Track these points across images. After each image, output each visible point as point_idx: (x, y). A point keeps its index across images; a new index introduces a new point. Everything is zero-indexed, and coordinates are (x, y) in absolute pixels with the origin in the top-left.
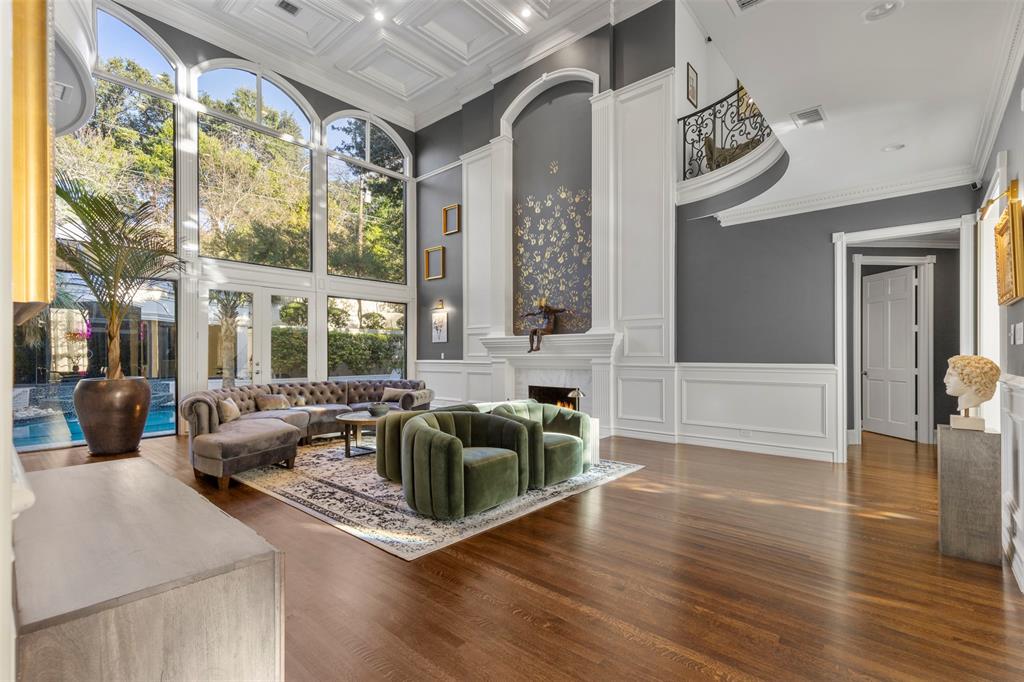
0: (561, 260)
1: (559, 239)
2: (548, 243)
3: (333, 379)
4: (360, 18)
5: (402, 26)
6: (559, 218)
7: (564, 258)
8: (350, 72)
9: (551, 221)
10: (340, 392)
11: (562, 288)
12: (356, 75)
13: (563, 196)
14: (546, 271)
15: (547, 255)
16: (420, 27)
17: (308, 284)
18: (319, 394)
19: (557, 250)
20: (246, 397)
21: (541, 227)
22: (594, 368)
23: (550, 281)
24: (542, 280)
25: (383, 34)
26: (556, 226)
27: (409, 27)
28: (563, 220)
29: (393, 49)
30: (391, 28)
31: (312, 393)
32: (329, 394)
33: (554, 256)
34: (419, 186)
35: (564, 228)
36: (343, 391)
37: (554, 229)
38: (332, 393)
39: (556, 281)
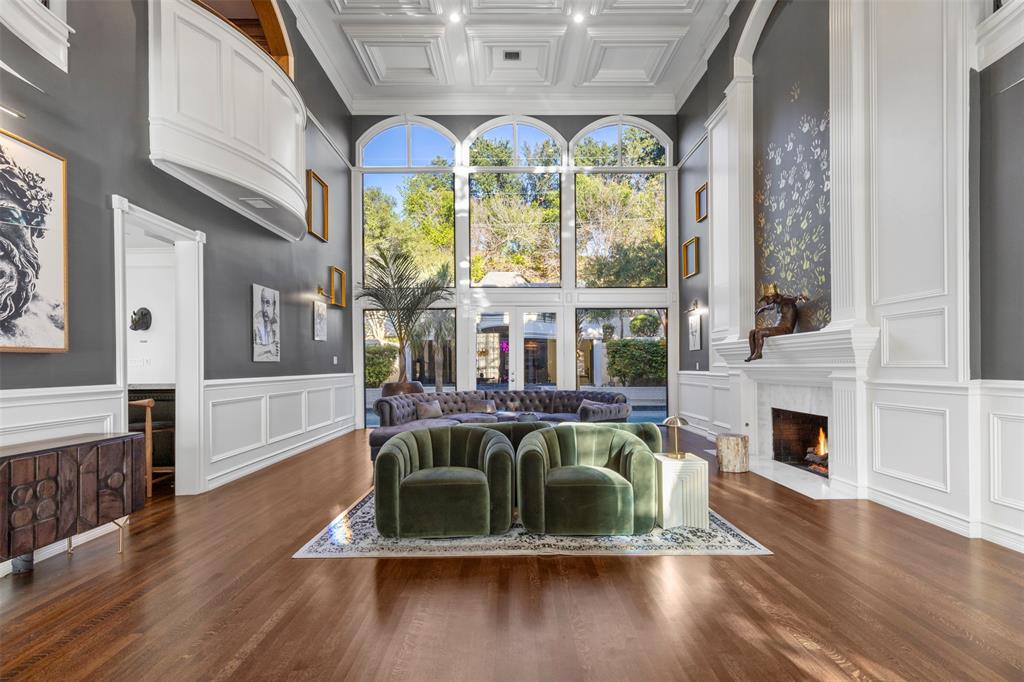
0: (804, 225)
1: (801, 194)
2: (791, 204)
3: (534, 387)
4: (563, 30)
5: (599, 14)
6: (801, 163)
7: (808, 220)
8: (585, 84)
9: (794, 169)
10: (547, 401)
11: (806, 265)
12: (592, 84)
13: (806, 128)
14: (788, 244)
15: (789, 222)
16: (615, 5)
17: (557, 300)
18: (528, 402)
19: (800, 210)
20: (459, 399)
21: (782, 184)
22: (836, 386)
23: (793, 259)
24: (784, 257)
25: (591, 32)
26: (799, 177)
27: (605, 11)
28: (805, 165)
29: (605, 42)
30: (593, 22)
31: (522, 400)
32: (537, 402)
33: (797, 219)
34: (681, 172)
35: (807, 175)
36: (550, 400)
37: (795, 181)
38: (540, 401)
39: (798, 258)
